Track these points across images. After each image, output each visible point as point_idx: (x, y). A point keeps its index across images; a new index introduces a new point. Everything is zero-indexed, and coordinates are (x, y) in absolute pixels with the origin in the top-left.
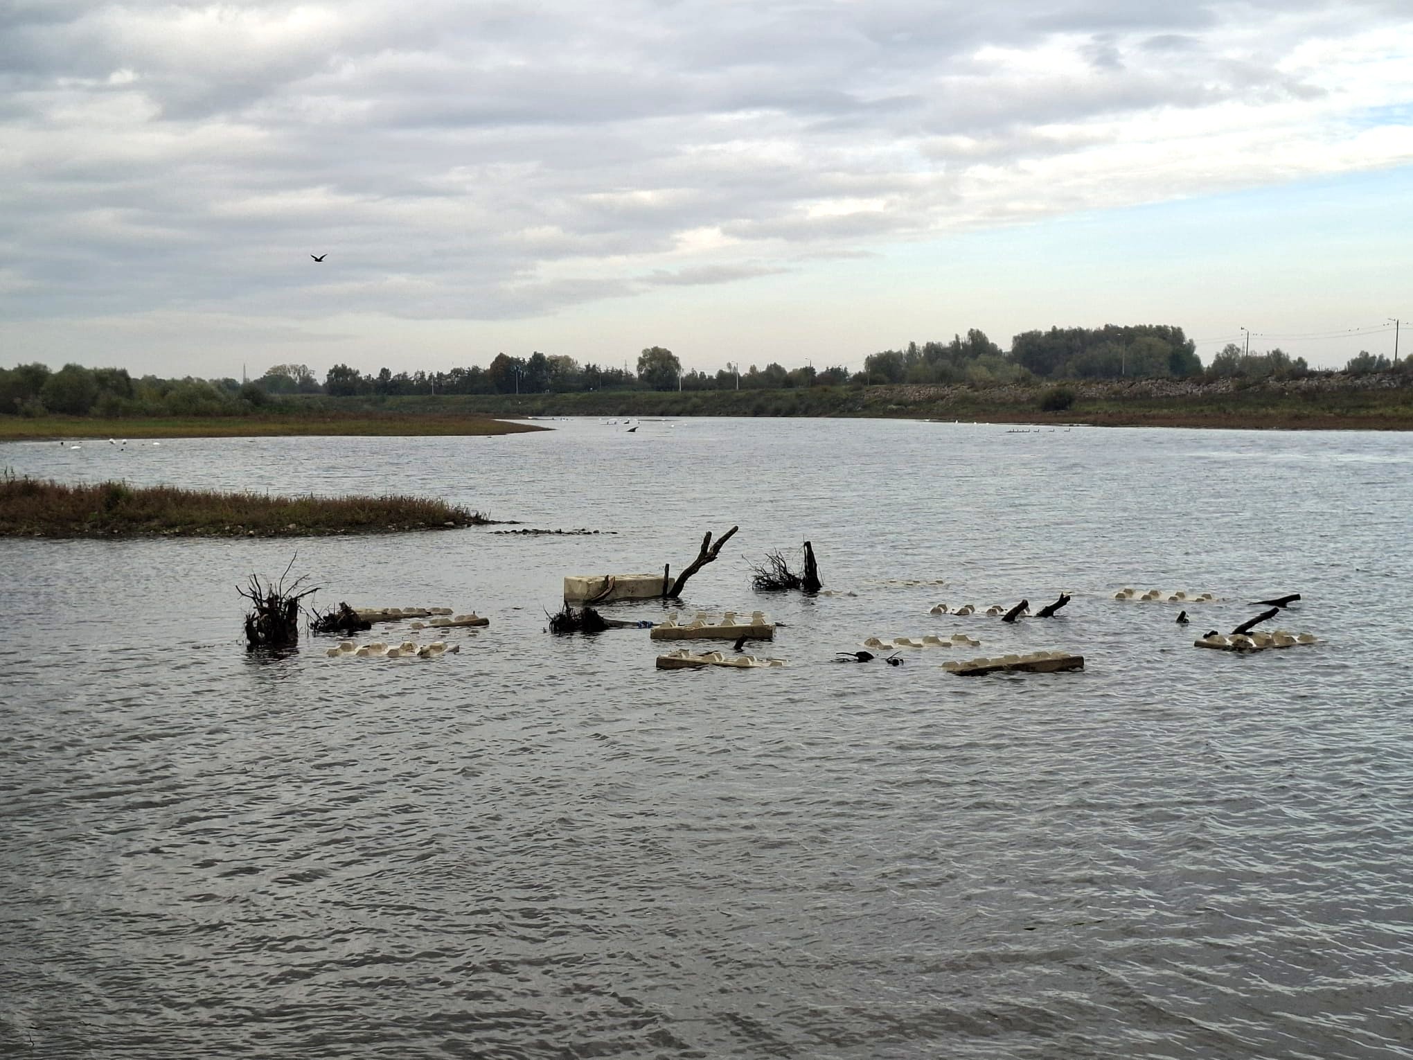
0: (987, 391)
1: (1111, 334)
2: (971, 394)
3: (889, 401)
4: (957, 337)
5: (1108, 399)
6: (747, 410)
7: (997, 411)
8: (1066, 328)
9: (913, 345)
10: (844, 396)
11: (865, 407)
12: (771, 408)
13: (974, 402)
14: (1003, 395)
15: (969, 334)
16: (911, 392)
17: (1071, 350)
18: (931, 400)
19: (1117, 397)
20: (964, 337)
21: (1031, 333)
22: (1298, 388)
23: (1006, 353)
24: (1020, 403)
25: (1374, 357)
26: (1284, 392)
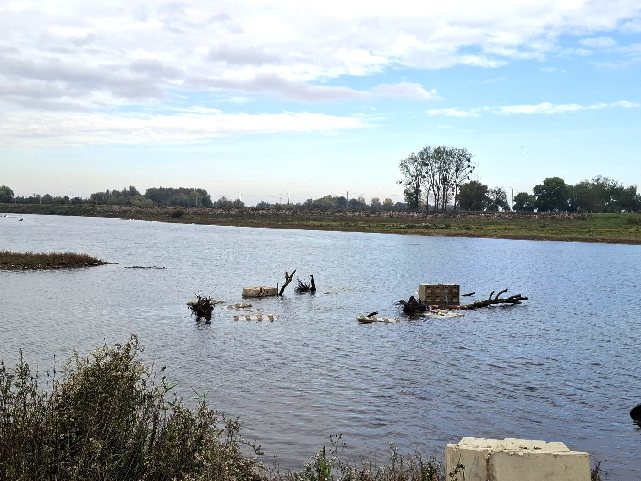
0: (147, 209)
1: (182, 190)
2: (141, 210)
3: (108, 211)
4: (125, 188)
5: (193, 214)
6: (47, 212)
8: (165, 188)
9: (108, 190)
10: (89, 208)
11: (98, 213)
12: (58, 211)
13: (142, 213)
14: (153, 211)
15: (130, 187)
16: (116, 208)
17: (168, 195)
18: (124, 211)
19: (196, 214)
20: (128, 189)
21: (153, 189)
22: (259, 213)
23: (144, 195)
24: (161, 214)
25: (265, 203)
26: (255, 214)
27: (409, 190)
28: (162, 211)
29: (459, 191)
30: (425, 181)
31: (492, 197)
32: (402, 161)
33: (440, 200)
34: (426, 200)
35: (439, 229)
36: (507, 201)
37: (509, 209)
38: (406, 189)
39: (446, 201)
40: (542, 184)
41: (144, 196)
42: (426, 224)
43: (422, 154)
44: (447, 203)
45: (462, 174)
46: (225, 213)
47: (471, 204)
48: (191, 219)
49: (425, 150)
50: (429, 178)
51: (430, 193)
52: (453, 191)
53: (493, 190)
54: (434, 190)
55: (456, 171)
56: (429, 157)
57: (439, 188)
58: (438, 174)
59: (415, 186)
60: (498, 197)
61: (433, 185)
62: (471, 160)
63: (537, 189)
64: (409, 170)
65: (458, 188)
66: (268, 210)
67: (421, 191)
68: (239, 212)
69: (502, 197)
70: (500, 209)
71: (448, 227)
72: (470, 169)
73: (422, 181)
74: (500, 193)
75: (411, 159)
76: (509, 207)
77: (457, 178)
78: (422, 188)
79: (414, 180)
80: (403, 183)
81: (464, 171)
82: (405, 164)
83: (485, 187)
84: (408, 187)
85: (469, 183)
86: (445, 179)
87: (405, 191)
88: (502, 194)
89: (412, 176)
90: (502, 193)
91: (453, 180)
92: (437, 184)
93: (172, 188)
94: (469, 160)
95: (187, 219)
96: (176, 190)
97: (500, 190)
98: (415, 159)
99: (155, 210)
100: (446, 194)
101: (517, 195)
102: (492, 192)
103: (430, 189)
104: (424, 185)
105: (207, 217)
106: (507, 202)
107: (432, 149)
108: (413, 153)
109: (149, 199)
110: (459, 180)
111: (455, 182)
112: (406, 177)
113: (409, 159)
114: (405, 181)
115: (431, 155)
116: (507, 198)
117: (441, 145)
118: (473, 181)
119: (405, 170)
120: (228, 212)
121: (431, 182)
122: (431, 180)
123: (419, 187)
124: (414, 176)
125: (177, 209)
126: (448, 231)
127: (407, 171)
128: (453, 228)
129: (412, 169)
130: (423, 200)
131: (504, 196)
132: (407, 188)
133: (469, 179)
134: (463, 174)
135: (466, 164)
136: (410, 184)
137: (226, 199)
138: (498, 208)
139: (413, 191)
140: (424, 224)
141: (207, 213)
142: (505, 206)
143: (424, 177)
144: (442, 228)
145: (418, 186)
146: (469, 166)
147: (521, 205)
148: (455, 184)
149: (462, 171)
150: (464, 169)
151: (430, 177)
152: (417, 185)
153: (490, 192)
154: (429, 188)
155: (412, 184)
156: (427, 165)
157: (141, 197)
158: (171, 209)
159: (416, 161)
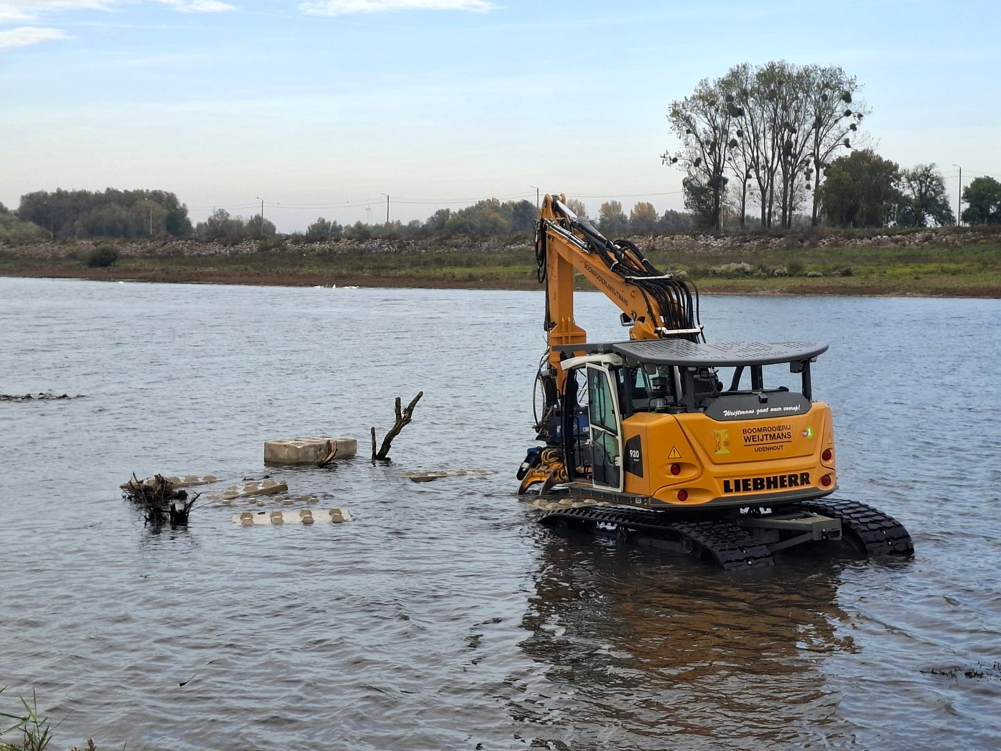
0: (24, 247)
1: (112, 197)
2: (8, 250)
5: (144, 257)
7: (41, 267)
8: (70, 191)
13: (12, 257)
14: (41, 251)
17: (77, 210)
19: (151, 255)
21: (38, 194)
22: (313, 250)
23: (15, 211)
24: (61, 259)
25: (330, 223)
26: (302, 253)
27: (695, 178)
28: (63, 251)
29: (823, 179)
30: (737, 154)
31: (907, 191)
32: (675, 105)
33: (776, 204)
34: (739, 203)
35: (772, 276)
36: (948, 199)
37: (951, 219)
38: (687, 175)
39: (791, 204)
41: (16, 214)
42: (740, 266)
43: (726, 84)
44: (794, 209)
45: (830, 135)
46: (226, 251)
47: (854, 209)
48: (137, 270)
49: (735, 75)
50: (746, 146)
51: (750, 186)
52: (808, 178)
53: (911, 172)
54: (759, 178)
55: (814, 126)
56: (745, 92)
57: (771, 172)
58: (769, 135)
59: (711, 167)
60: (923, 191)
61: (757, 164)
62: (852, 97)
64: (694, 128)
65: (821, 171)
66: (337, 241)
67: (726, 181)
68: (261, 250)
69: (934, 190)
70: (930, 221)
71: (795, 271)
72: (850, 120)
73: (728, 155)
74: (929, 180)
75: (701, 97)
76: (953, 215)
77: (817, 144)
78: (728, 173)
79: (709, 154)
80: (680, 161)
81: (837, 125)
82: (684, 111)
83: (891, 167)
84: (694, 173)
85: (849, 155)
86: (787, 150)
87: (686, 183)
88: (934, 183)
89: (702, 144)
90: (933, 179)
91: (807, 150)
92: (767, 161)
93: (88, 190)
94: (847, 98)
95: (128, 271)
96: (98, 196)
97: (929, 171)
98: (707, 99)
99: (45, 248)
100: (789, 189)
101: (972, 185)
102: (907, 178)
103: (748, 176)
104: (734, 166)
105: (180, 264)
106: (945, 204)
107: (753, 72)
108: (704, 83)
109: (30, 220)
110: (822, 150)
111: (813, 155)
112: (687, 145)
113: (693, 98)
114: (684, 155)
115: (750, 88)
116: (947, 192)
117: (776, 60)
118: (860, 149)
119: (684, 128)
120: (232, 249)
121: (753, 158)
122: (753, 152)
123: (722, 171)
124: (707, 142)
125: (102, 246)
126: (796, 282)
127: (688, 132)
128: (810, 273)
129: (702, 125)
130: (732, 204)
131: (939, 189)
132: (690, 174)
133: (848, 146)
134: (834, 132)
135: (840, 107)
136: (697, 163)
137: (228, 215)
138: (923, 219)
139: (705, 181)
140: (734, 266)
141: (179, 253)
142: (942, 212)
143: (734, 143)
144: (781, 275)
145: (718, 169)
146: (848, 113)
147: (981, 209)
148: (813, 159)
149: (831, 127)
150: (836, 121)
151: (750, 145)
152: (714, 166)
153: (903, 179)
154: (747, 172)
155: (703, 163)
156: (740, 113)
157: (8, 218)
158: (87, 246)
159: (712, 104)
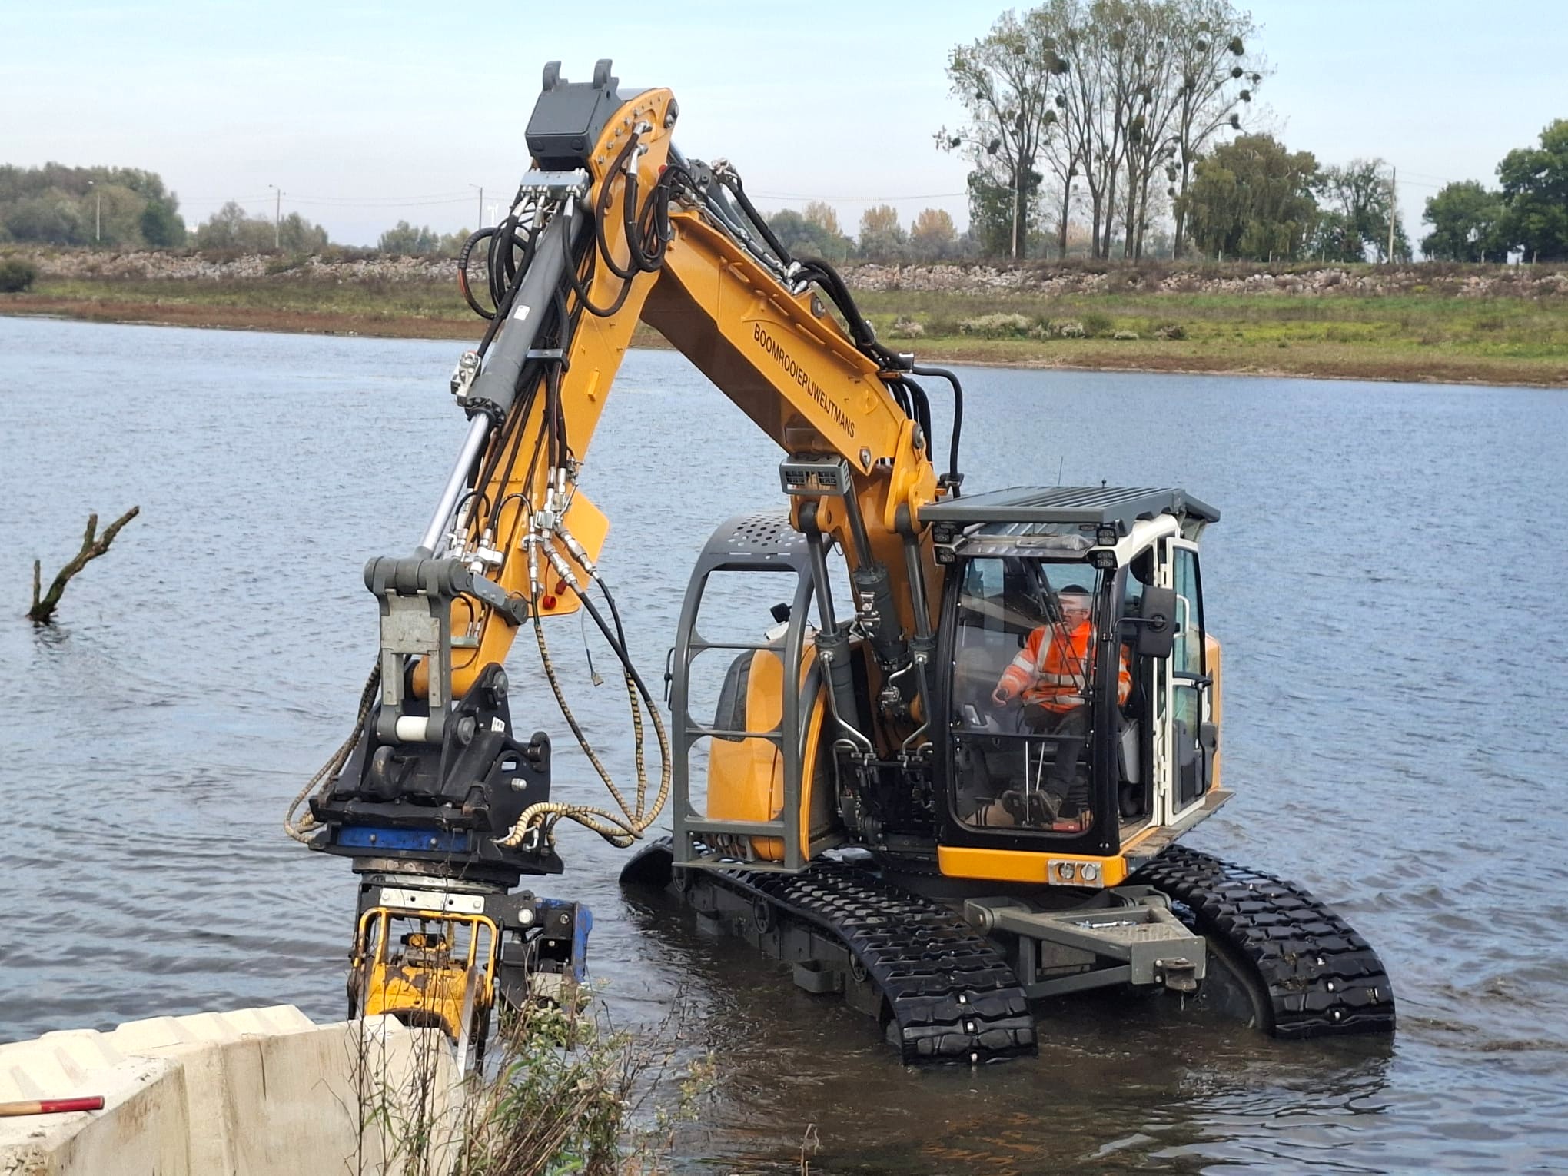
1: (55, 177)
5: (82, 278)
19: (95, 274)
22: (355, 274)
26: (336, 279)
27: (988, 174)
29: (1192, 178)
30: (1055, 136)
31: (1329, 203)
32: (960, 51)
33: (1116, 218)
34: (1057, 216)
36: (1400, 218)
38: (975, 168)
39: (1141, 218)
40: (1536, 145)
43: (1042, 19)
44: (1147, 227)
45: (1209, 107)
46: (214, 272)
47: (1238, 230)
48: (65, 299)
50: (1072, 122)
51: (1076, 187)
52: (1172, 178)
53: (1343, 172)
54: (1090, 175)
55: (1182, 92)
56: (1073, 35)
57: (1113, 166)
58: (1111, 103)
59: (1016, 156)
60: (1362, 201)
61: (1088, 152)
62: (1245, 45)
63: (1516, 168)
64: (989, 90)
65: (1191, 165)
67: (1038, 178)
68: (271, 271)
69: (1378, 202)
72: (1243, 84)
73: (1043, 137)
74: (1371, 185)
75: (1001, 40)
76: (1408, 243)
77: (1186, 124)
78: (1041, 166)
79: (1013, 134)
80: (964, 145)
81: (1218, 92)
82: (973, 62)
83: (1306, 162)
84: (986, 164)
85: (1232, 141)
86: (1135, 133)
87: (972, 181)
88: (1379, 190)
89: (1001, 118)
90: (1377, 184)
92: (1105, 148)
94: (1237, 47)
95: (50, 300)
97: (1372, 171)
98: (1012, 43)
100: (1139, 194)
101: (1441, 195)
102: (1337, 181)
103: (1073, 172)
104: (1052, 155)
105: (141, 291)
108: (1007, 17)
110: (1194, 132)
111: (1177, 139)
112: (978, 117)
113: (989, 41)
114: (972, 134)
115: (1078, 25)
118: (1253, 131)
119: (975, 91)
120: (224, 269)
121: (1082, 145)
122: (1082, 134)
123: (1032, 162)
124: (1011, 115)
125: (16, 256)
127: (979, 96)
129: (1002, 86)
130: (1047, 216)
131: (1386, 200)
132: (980, 165)
133: (1236, 126)
134: (1214, 104)
135: (1225, 61)
136: (993, 148)
138: (1360, 249)
139: (1004, 177)
141: (139, 272)
143: (1050, 118)
145: (1026, 159)
146: (1237, 73)
147: (1454, 235)
148: (1179, 146)
149: (1210, 93)
150: (1218, 85)
151: (1077, 120)
152: (1020, 153)
153: (1331, 183)
154: (1073, 164)
155: (1002, 149)
156: (1062, 68)
159: (1020, 51)
